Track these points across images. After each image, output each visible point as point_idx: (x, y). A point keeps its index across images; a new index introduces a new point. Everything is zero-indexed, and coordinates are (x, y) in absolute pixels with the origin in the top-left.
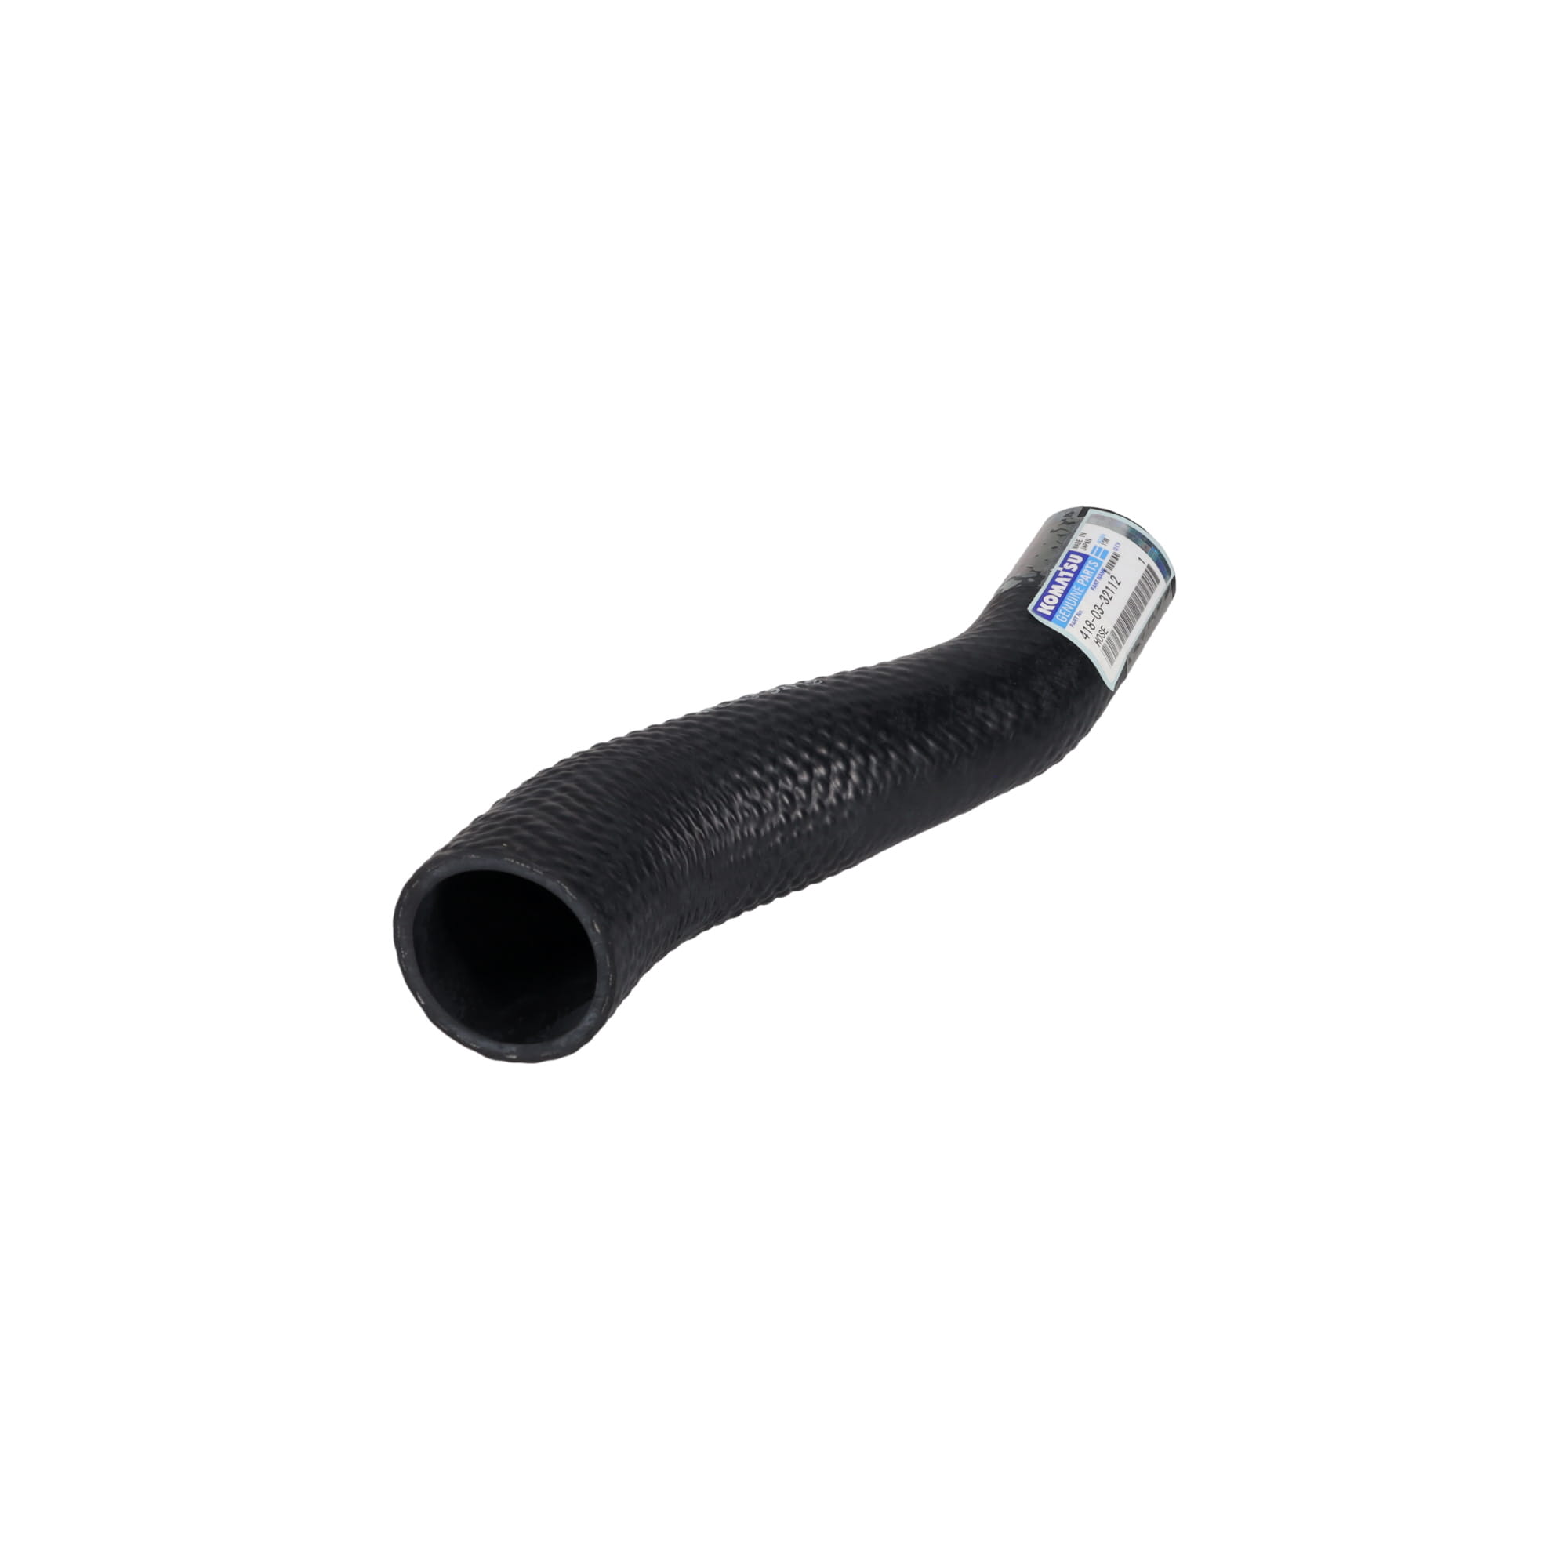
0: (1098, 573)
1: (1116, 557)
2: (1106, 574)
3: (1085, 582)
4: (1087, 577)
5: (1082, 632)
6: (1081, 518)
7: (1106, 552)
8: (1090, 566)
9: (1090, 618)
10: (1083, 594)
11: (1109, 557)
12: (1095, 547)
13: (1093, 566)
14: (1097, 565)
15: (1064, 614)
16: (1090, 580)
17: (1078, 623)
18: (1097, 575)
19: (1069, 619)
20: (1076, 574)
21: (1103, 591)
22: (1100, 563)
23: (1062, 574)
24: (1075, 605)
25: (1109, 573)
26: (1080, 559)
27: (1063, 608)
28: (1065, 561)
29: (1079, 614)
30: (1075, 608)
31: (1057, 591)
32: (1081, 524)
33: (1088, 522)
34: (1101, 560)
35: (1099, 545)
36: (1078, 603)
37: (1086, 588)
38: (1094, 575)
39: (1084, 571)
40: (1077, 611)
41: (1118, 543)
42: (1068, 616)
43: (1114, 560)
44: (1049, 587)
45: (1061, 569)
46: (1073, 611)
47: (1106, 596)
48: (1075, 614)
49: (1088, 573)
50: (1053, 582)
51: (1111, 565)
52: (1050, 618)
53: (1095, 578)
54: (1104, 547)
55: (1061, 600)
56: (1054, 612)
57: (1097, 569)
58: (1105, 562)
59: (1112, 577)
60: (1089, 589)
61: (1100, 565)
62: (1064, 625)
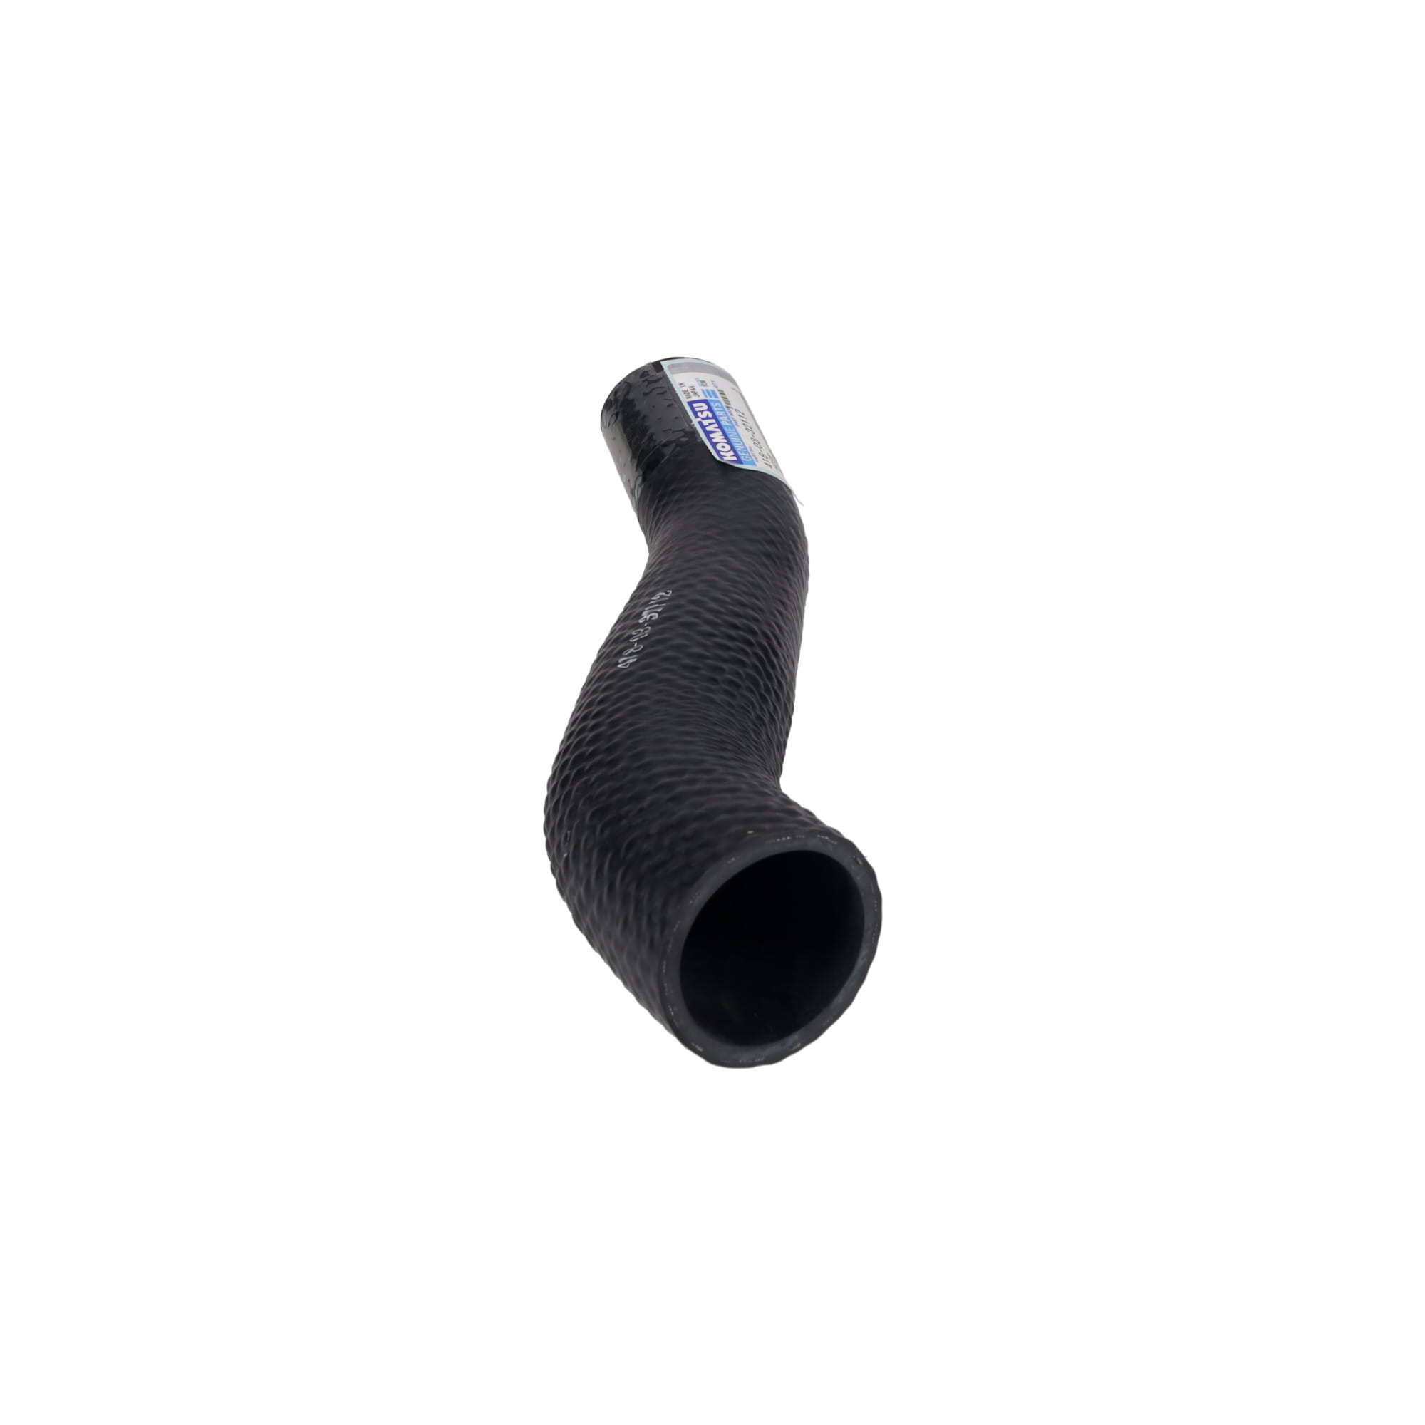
0: (727, 411)
3: (729, 423)
4: (726, 416)
6: (661, 371)
8: (716, 407)
10: (738, 433)
12: (702, 391)
13: (719, 406)
15: (745, 454)
16: (730, 419)
20: (715, 417)
23: (705, 423)
26: (703, 406)
27: (738, 449)
28: (695, 412)
30: (745, 447)
31: (718, 437)
32: (668, 376)
33: (671, 373)
34: (717, 400)
37: (734, 428)
39: (718, 413)
40: (749, 449)
42: (748, 455)
44: (710, 439)
45: (700, 420)
46: (747, 450)
48: (750, 453)
49: (722, 413)
50: (707, 434)
52: (740, 462)
53: (731, 416)
55: (729, 443)
56: (737, 456)
60: (737, 428)
62: (754, 463)
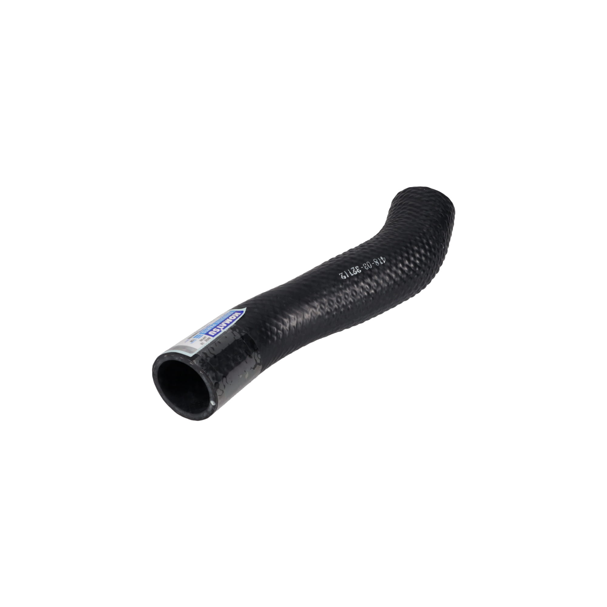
6: (198, 354)
8: (207, 330)
12: (199, 338)
20: (215, 327)
23: (222, 328)
26: (210, 333)
27: (229, 315)
28: (218, 333)
31: (228, 321)
32: (200, 350)
33: (196, 349)
39: (211, 329)
41: (188, 342)
44: (231, 323)
45: (222, 330)
50: (228, 325)
55: (228, 318)
56: (233, 313)
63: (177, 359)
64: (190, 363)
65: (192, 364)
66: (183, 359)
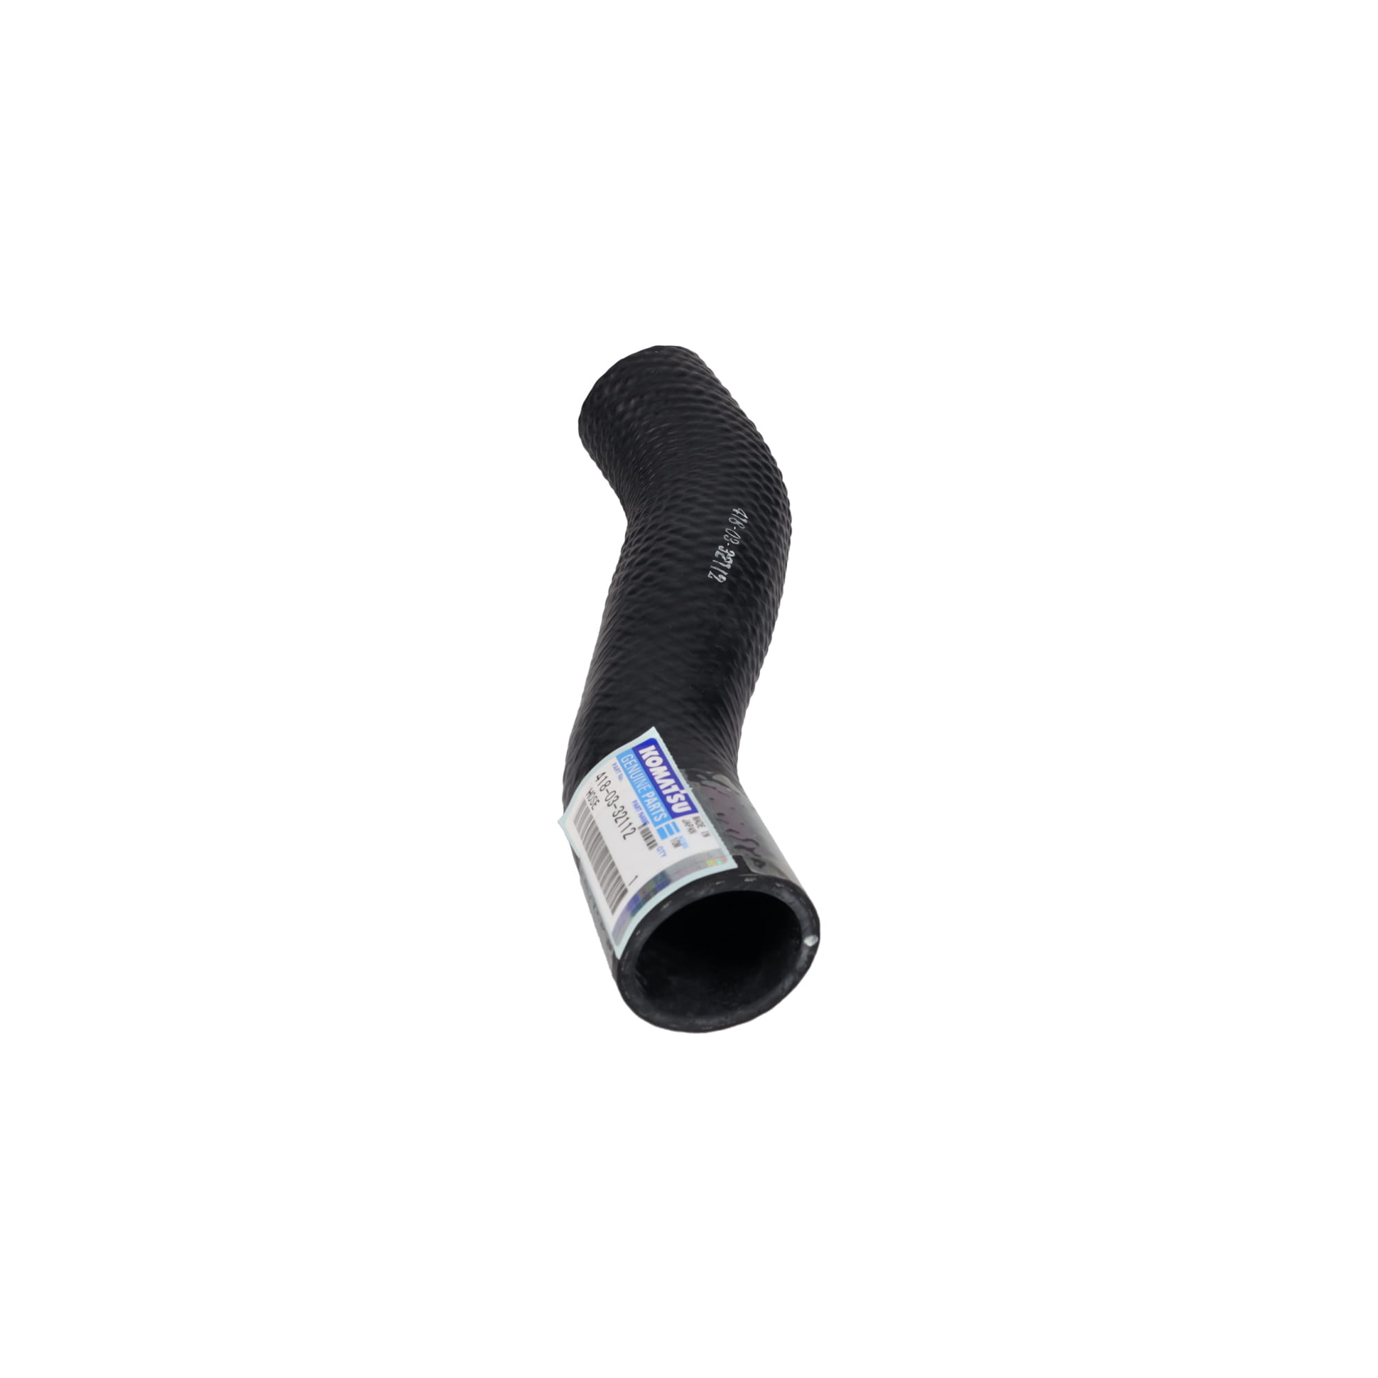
1: (651, 844)
2: (641, 823)
3: (647, 798)
4: (649, 803)
5: (604, 773)
7: (663, 836)
8: (661, 813)
9: (610, 788)
10: (636, 790)
11: (656, 836)
12: (678, 830)
13: (658, 815)
14: (655, 819)
15: (630, 763)
16: (645, 804)
17: (613, 772)
18: (645, 814)
19: (622, 765)
20: (663, 796)
21: (626, 813)
22: (656, 824)
23: (675, 788)
24: (631, 777)
25: (639, 828)
26: (677, 810)
27: (636, 765)
28: (688, 800)
29: (620, 778)
30: (628, 776)
31: (659, 772)
33: (719, 849)
34: (659, 827)
35: (676, 835)
36: (631, 781)
37: (639, 795)
38: (647, 810)
39: (659, 804)
40: (624, 776)
41: (664, 855)
42: (625, 765)
43: (650, 840)
44: (670, 769)
45: (682, 791)
46: (626, 772)
47: (621, 814)
48: (623, 772)
49: (654, 806)
50: (673, 776)
51: (647, 835)
52: (636, 750)
53: (644, 810)
54: (670, 838)
55: (647, 769)
56: (639, 757)
57: (652, 818)
58: (653, 830)
59: (635, 829)
60: (635, 797)
61: (653, 822)
62: (619, 757)
63: (702, 894)
64: (747, 880)
65: (752, 880)
66: (723, 882)
